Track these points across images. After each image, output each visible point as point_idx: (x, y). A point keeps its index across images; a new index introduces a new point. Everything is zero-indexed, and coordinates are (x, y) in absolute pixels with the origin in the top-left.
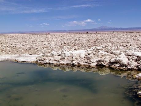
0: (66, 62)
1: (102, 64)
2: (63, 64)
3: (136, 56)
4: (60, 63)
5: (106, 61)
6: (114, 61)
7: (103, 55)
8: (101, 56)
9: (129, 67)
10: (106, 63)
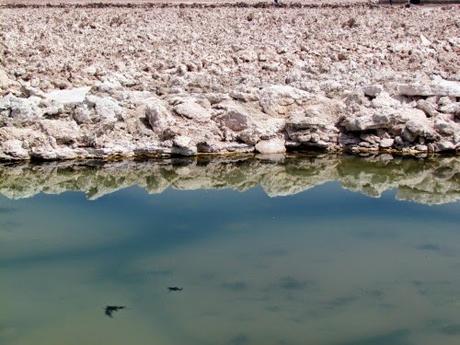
0: (134, 147)
1: (312, 140)
2: (119, 157)
3: (451, 98)
4: (105, 150)
5: (323, 128)
6: (371, 124)
7: (291, 101)
8: (282, 109)
9: (448, 144)
10: (326, 136)
